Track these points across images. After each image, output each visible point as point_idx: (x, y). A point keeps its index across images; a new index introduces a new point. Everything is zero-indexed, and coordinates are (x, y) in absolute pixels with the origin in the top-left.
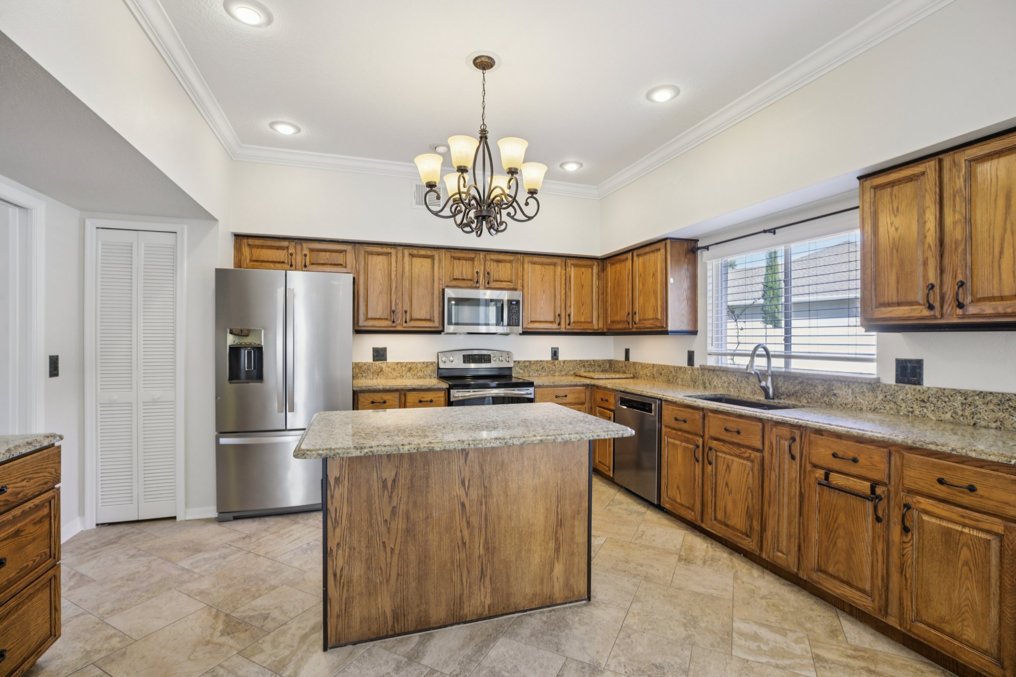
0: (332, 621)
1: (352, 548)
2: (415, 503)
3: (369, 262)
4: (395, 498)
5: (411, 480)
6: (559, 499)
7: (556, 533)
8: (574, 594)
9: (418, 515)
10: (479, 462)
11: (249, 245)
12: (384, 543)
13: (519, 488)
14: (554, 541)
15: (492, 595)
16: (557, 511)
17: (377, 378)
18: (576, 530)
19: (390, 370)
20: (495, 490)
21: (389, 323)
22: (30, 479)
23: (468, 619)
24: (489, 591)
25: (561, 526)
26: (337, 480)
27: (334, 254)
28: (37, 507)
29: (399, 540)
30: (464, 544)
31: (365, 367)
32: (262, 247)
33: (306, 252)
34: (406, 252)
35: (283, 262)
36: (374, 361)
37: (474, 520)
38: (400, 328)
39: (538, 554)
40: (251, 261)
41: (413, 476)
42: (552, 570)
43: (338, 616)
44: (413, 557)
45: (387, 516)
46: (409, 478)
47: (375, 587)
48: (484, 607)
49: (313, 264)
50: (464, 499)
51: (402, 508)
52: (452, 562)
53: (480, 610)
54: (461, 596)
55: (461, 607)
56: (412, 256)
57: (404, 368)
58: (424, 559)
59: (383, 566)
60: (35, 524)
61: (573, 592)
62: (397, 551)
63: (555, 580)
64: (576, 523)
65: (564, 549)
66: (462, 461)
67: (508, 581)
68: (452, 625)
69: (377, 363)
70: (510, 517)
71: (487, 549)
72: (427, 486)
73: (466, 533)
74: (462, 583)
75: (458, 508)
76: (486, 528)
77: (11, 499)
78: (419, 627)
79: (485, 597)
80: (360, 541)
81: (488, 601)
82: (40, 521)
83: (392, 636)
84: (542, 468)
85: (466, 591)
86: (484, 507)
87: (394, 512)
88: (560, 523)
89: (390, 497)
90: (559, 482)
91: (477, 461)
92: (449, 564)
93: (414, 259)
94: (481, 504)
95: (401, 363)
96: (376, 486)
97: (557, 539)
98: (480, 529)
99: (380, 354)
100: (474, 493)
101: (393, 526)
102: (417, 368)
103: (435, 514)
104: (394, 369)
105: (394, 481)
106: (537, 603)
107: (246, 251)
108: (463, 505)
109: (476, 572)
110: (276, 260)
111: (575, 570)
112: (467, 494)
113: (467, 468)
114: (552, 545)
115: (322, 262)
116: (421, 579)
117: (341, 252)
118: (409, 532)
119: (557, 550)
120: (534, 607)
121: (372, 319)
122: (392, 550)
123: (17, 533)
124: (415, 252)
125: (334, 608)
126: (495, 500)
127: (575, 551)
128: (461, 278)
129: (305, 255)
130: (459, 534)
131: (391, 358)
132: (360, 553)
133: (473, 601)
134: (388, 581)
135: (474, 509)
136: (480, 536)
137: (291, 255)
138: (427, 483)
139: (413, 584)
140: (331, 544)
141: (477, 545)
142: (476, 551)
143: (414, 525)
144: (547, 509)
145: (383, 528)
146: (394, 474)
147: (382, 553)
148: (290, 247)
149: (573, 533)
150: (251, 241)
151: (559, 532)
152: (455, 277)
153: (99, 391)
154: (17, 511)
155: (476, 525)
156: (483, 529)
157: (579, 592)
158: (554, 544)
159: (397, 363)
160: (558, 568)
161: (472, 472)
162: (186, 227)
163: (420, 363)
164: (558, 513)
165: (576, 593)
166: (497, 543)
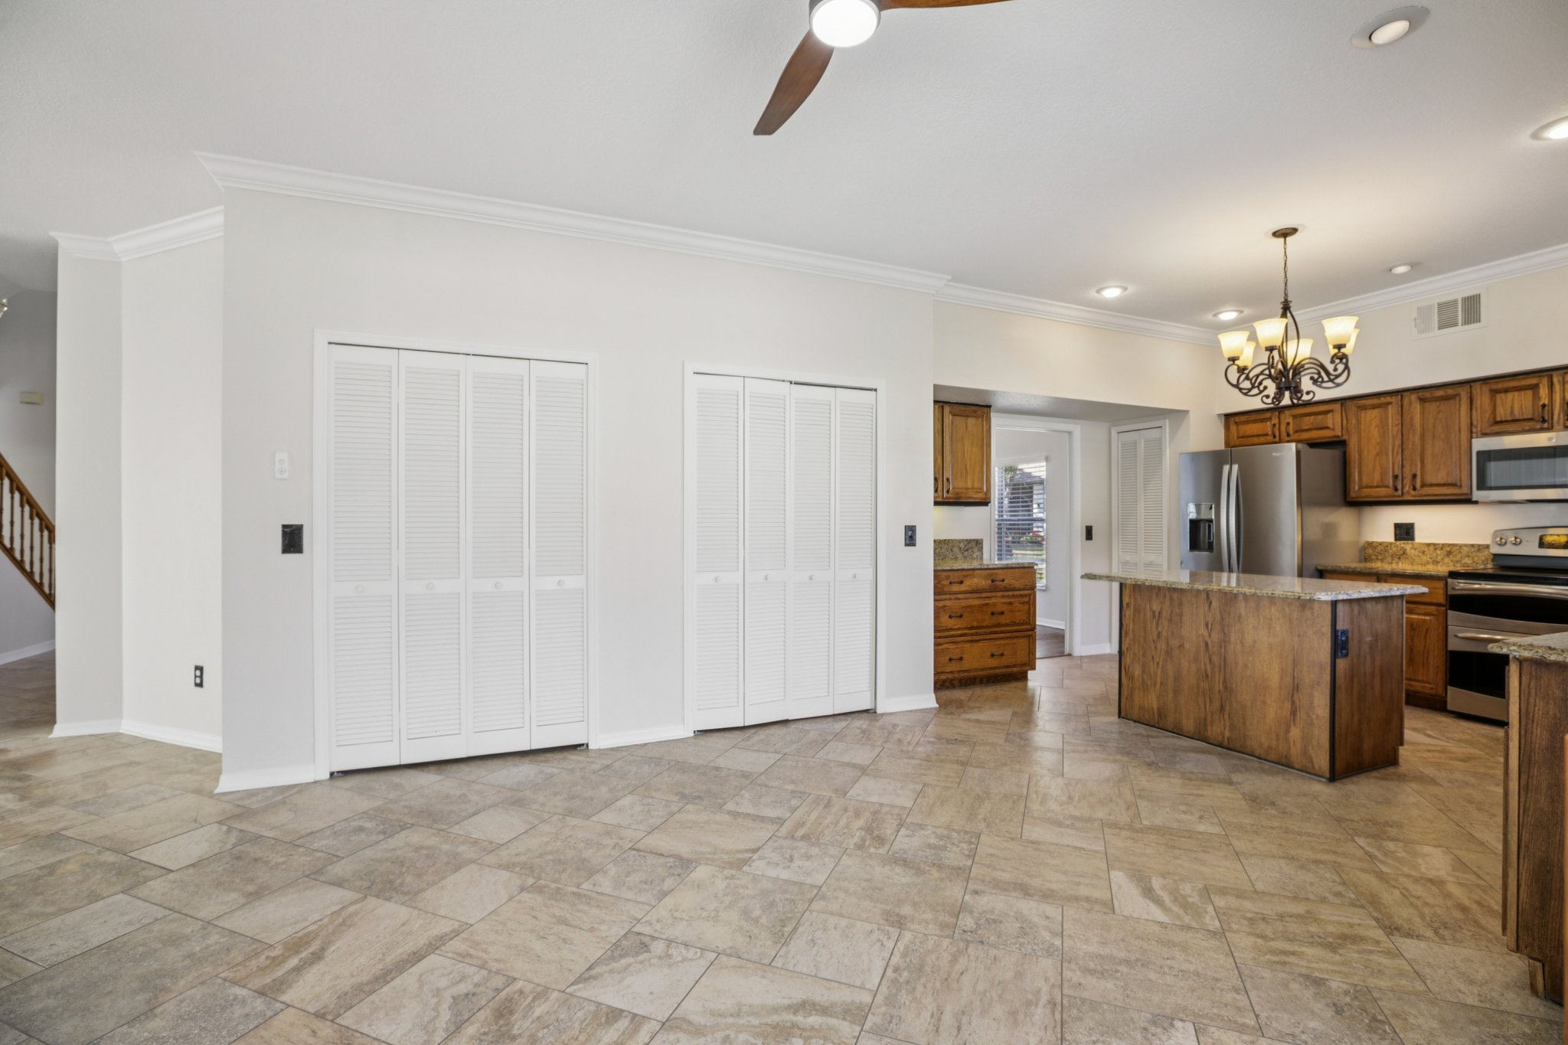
0: (1123, 700)
1: (1135, 654)
2: (1173, 633)
3: (1363, 420)
4: (1160, 626)
5: (1171, 615)
6: (1295, 664)
7: (1293, 696)
8: (1313, 767)
9: (1175, 643)
10: (1220, 611)
11: (1236, 423)
12: (1153, 657)
13: (1255, 642)
14: (1290, 703)
15: (1230, 730)
16: (1294, 675)
17: (1397, 563)
18: (1316, 702)
19: (1417, 553)
20: (1233, 638)
21: (1390, 491)
22: (1017, 580)
23: (1211, 742)
24: (1227, 724)
25: (1298, 690)
26: (1128, 604)
27: (1320, 417)
28: (1025, 596)
29: (1162, 658)
30: (1207, 676)
31: (1380, 548)
32: (1247, 422)
33: (1290, 420)
34: (1414, 397)
35: (1267, 435)
36: (1396, 540)
37: (1215, 659)
38: (1407, 498)
39: (1273, 710)
40: (1239, 437)
41: (1172, 612)
42: (1288, 731)
43: (1127, 698)
44: (1171, 673)
45: (1155, 638)
46: (1169, 613)
47: (1147, 686)
48: (1223, 737)
49: (1296, 432)
50: (1207, 639)
51: (1164, 634)
52: (1198, 688)
53: (1220, 738)
54: (1205, 719)
55: (1206, 730)
56: (1422, 400)
57: (1439, 552)
58: (1178, 677)
59: (1152, 673)
60: (1020, 603)
61: (1312, 763)
62: (1160, 665)
63: (1292, 743)
64: (1315, 693)
65: (1301, 715)
66: (1206, 608)
67: (1244, 724)
68: (1198, 740)
69: (1398, 543)
70: (1245, 666)
71: (1226, 687)
72: (1181, 622)
73: (1209, 667)
74: (1206, 709)
75: (1203, 645)
76: (1225, 668)
77: (1008, 586)
78: (1175, 731)
79: (1225, 729)
80: (1139, 650)
81: (1227, 734)
82: (1023, 603)
83: (1157, 728)
84: (1278, 628)
85: (1209, 717)
86: (1223, 650)
87: (1159, 634)
88: (1296, 688)
89: (1157, 624)
90: (1296, 646)
91: (1218, 610)
92: (1195, 689)
93: (1427, 405)
94: (1221, 647)
95: (1434, 545)
96: (1149, 614)
97: (1293, 703)
98: (1220, 668)
99: (1404, 532)
100: (1216, 636)
101: (1159, 646)
102: (1460, 552)
103: (1187, 646)
104: (1424, 552)
105: (1160, 613)
106: (1272, 757)
107: (1233, 428)
108: (1207, 644)
109: (1217, 704)
110: (1259, 433)
111: (1315, 742)
112: (1210, 636)
113: (1210, 614)
114: (1288, 705)
115: (1306, 428)
116: (1177, 692)
117: (1327, 412)
118: (1168, 653)
119: (1294, 713)
120: (1269, 759)
121: (1367, 487)
122: (1158, 663)
123: (1010, 604)
124: (1427, 394)
125: (1125, 693)
126: (1232, 646)
127: (1315, 722)
128: (1509, 419)
129: (1288, 424)
130: (1203, 667)
131: (1420, 537)
132: (1139, 659)
133: (1214, 728)
134: (1155, 686)
135: (1215, 649)
136: (1219, 674)
137: (1274, 425)
138: (1181, 619)
139: (1171, 695)
140: (1124, 648)
141: (1217, 680)
142: (1217, 686)
143: (1171, 649)
144: (1282, 669)
145: (1153, 646)
146: (1160, 608)
147: (1151, 663)
148: (1273, 418)
149: (1312, 702)
150: (1237, 419)
151: (1296, 697)
152: (1498, 419)
153: (1120, 553)
154: (1011, 593)
155: (1217, 663)
156: (1223, 669)
157: (1320, 768)
158: (1290, 706)
159: (1429, 545)
160: (1295, 733)
161: (1215, 618)
162: (1167, 421)
163: (1466, 545)
164: (1294, 677)
165: (1317, 767)
166: (1234, 686)
